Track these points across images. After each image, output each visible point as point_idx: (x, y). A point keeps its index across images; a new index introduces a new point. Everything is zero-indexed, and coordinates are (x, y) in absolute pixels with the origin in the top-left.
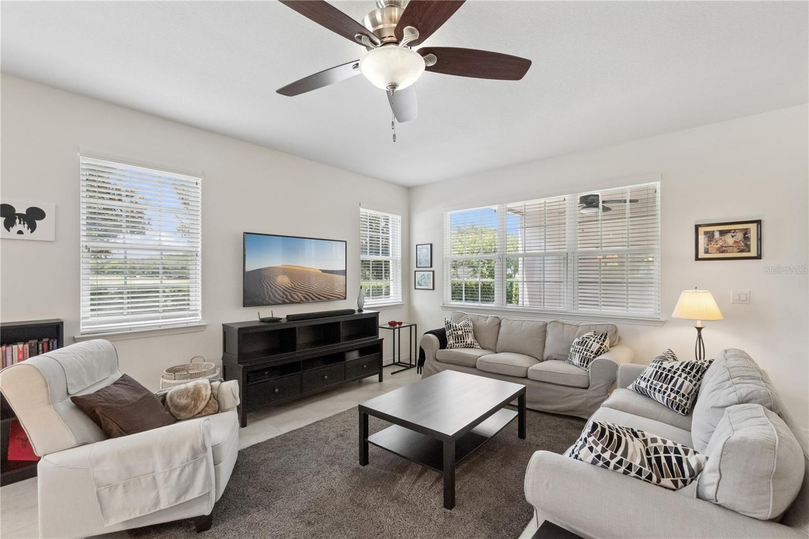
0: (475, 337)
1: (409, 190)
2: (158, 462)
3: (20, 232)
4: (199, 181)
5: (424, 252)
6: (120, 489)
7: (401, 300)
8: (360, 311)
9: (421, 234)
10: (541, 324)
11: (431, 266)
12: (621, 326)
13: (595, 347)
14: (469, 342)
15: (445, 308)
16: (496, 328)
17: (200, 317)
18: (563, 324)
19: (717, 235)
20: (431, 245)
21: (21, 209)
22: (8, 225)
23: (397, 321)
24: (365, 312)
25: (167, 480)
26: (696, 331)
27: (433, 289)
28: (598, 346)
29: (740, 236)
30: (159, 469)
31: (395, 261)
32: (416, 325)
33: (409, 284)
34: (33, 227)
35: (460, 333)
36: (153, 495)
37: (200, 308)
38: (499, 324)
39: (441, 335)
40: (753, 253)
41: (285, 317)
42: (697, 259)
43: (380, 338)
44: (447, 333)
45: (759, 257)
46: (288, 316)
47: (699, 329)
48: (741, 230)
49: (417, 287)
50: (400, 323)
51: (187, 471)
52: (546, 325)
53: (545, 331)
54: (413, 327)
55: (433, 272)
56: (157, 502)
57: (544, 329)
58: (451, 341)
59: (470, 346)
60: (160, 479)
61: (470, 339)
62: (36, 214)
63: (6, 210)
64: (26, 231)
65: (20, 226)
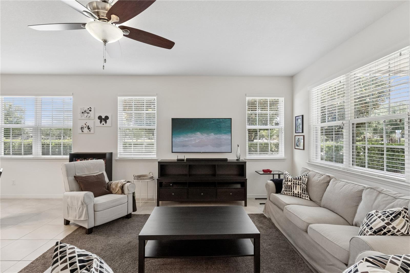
0: (306, 190)
1: (292, 78)
3: (103, 124)
4: (155, 98)
7: (284, 156)
8: (238, 160)
10: (361, 188)
11: (303, 132)
15: (309, 164)
17: (155, 156)
18: (380, 193)
20: (302, 116)
21: (103, 117)
23: (270, 170)
27: (304, 149)
30: (76, 205)
33: (292, 145)
35: (289, 183)
37: (156, 151)
43: (246, 178)
44: (283, 182)
46: (187, 159)
49: (296, 148)
52: (362, 191)
53: (361, 197)
55: (304, 136)
57: (361, 194)
61: (297, 190)
62: (107, 118)
63: (100, 118)
64: (105, 124)
65: (103, 122)
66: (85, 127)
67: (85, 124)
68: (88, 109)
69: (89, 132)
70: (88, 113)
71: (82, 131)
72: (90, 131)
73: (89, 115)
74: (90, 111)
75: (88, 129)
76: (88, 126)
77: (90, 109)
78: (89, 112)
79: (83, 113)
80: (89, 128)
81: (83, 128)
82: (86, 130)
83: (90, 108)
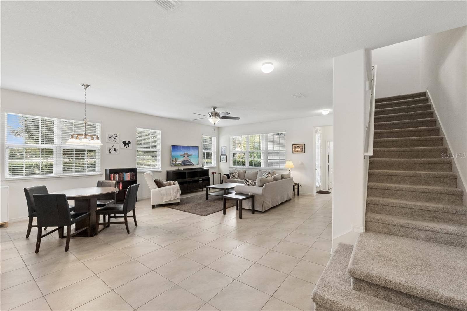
0: (238, 176)
1: (219, 128)
2: (172, 191)
3: (127, 147)
4: (160, 131)
5: (224, 149)
6: (165, 195)
7: (216, 166)
8: (203, 168)
9: (223, 144)
10: (257, 171)
11: (226, 154)
12: (276, 171)
13: (267, 176)
14: (236, 177)
15: (230, 168)
16: (245, 173)
17: (160, 169)
18: (262, 171)
19: (297, 147)
20: (226, 147)
21: (127, 142)
22: (125, 145)
23: (214, 172)
24: (204, 169)
25: (173, 194)
26: (289, 171)
27: (227, 162)
29: (301, 147)
30: (172, 192)
31: (214, 153)
32: (221, 174)
33: (219, 160)
34: (129, 146)
35: (233, 174)
36: (170, 197)
37: (160, 166)
38: (245, 172)
39: (228, 176)
40: (303, 152)
41: (182, 169)
42: (293, 153)
43: (209, 176)
44: (230, 175)
45: (304, 153)
46: (183, 169)
47: (290, 170)
48: (301, 146)
49: (221, 161)
50: (215, 173)
51: (176, 194)
52: (258, 172)
53: (257, 173)
54: (220, 174)
55: (227, 156)
56: (171, 199)
58: (231, 177)
59: (237, 178)
60: (172, 194)
61: (236, 176)
62: (129, 143)
63: (124, 142)
64: (128, 147)
65: (127, 146)
66: (113, 149)
67: (112, 147)
68: (115, 135)
69: (115, 153)
70: (114, 138)
71: (110, 152)
72: (116, 152)
73: (115, 140)
74: (117, 136)
75: (115, 151)
76: (115, 148)
77: (116, 135)
78: (115, 137)
79: (110, 138)
80: (115, 150)
81: (111, 150)
82: (113, 151)
83: (116, 134)
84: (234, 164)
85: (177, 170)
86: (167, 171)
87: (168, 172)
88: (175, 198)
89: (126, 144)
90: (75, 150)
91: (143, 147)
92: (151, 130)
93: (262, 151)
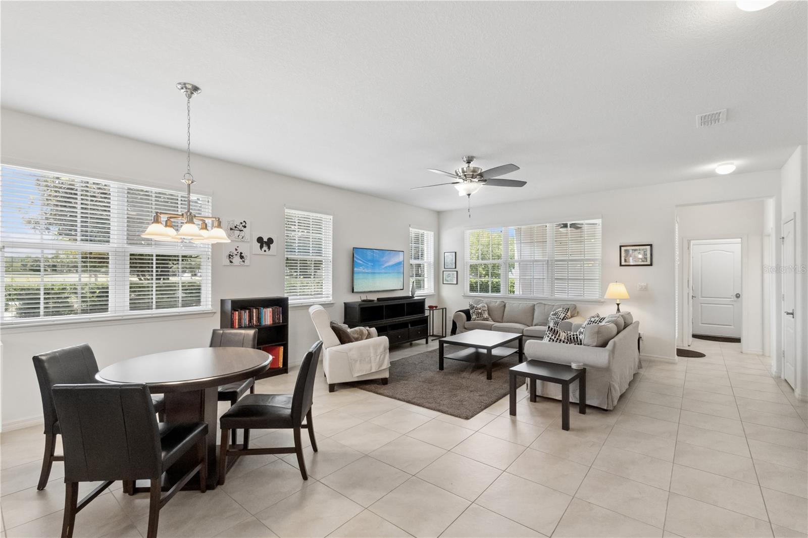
0: (489, 314)
1: (439, 213)
2: (372, 351)
3: (265, 251)
4: (331, 217)
5: (450, 258)
6: (358, 362)
7: (433, 291)
8: (413, 297)
9: (449, 244)
10: (531, 305)
11: (455, 268)
12: (578, 305)
13: (562, 316)
14: (485, 317)
15: (465, 296)
16: (503, 308)
17: (331, 298)
18: (545, 304)
19: (631, 252)
20: (455, 253)
21: (265, 240)
22: (261, 247)
23: (434, 305)
24: (416, 298)
25: (375, 359)
26: (617, 305)
27: (457, 284)
28: (564, 315)
29: (642, 252)
30: (372, 355)
31: (429, 264)
32: (446, 308)
33: (438, 281)
34: (269, 248)
35: (480, 311)
36: (370, 365)
37: (331, 293)
38: (505, 306)
39: (467, 313)
40: (649, 263)
41: (376, 299)
42: (621, 265)
43: (426, 315)
44: (471, 312)
45: (651, 265)
46: (378, 299)
47: (618, 305)
48: (643, 249)
49: (444, 282)
50: (436, 307)
51: (382, 357)
52: (534, 305)
53: (534, 309)
54: (444, 310)
55: (457, 272)
56: (371, 370)
57: (533, 309)
58: (474, 317)
59: (486, 319)
60: (373, 359)
61: (486, 315)
62: (270, 241)
63: (260, 240)
64: (267, 250)
65: (265, 248)
66: (236, 255)
67: (236, 250)
68: (241, 223)
69: (243, 263)
70: (241, 231)
71: (231, 262)
72: (244, 261)
73: (242, 234)
74: (245, 227)
75: (241, 259)
76: (241, 253)
77: (244, 224)
78: (243, 228)
79: (231, 229)
80: (242, 257)
81: (232, 256)
82: (237, 260)
83: (244, 222)
84: (473, 288)
85: (364, 301)
86: (344, 303)
87: (348, 307)
88: (379, 368)
89: (265, 243)
90: (157, 256)
91: (297, 251)
92: (311, 214)
93: (517, 261)
